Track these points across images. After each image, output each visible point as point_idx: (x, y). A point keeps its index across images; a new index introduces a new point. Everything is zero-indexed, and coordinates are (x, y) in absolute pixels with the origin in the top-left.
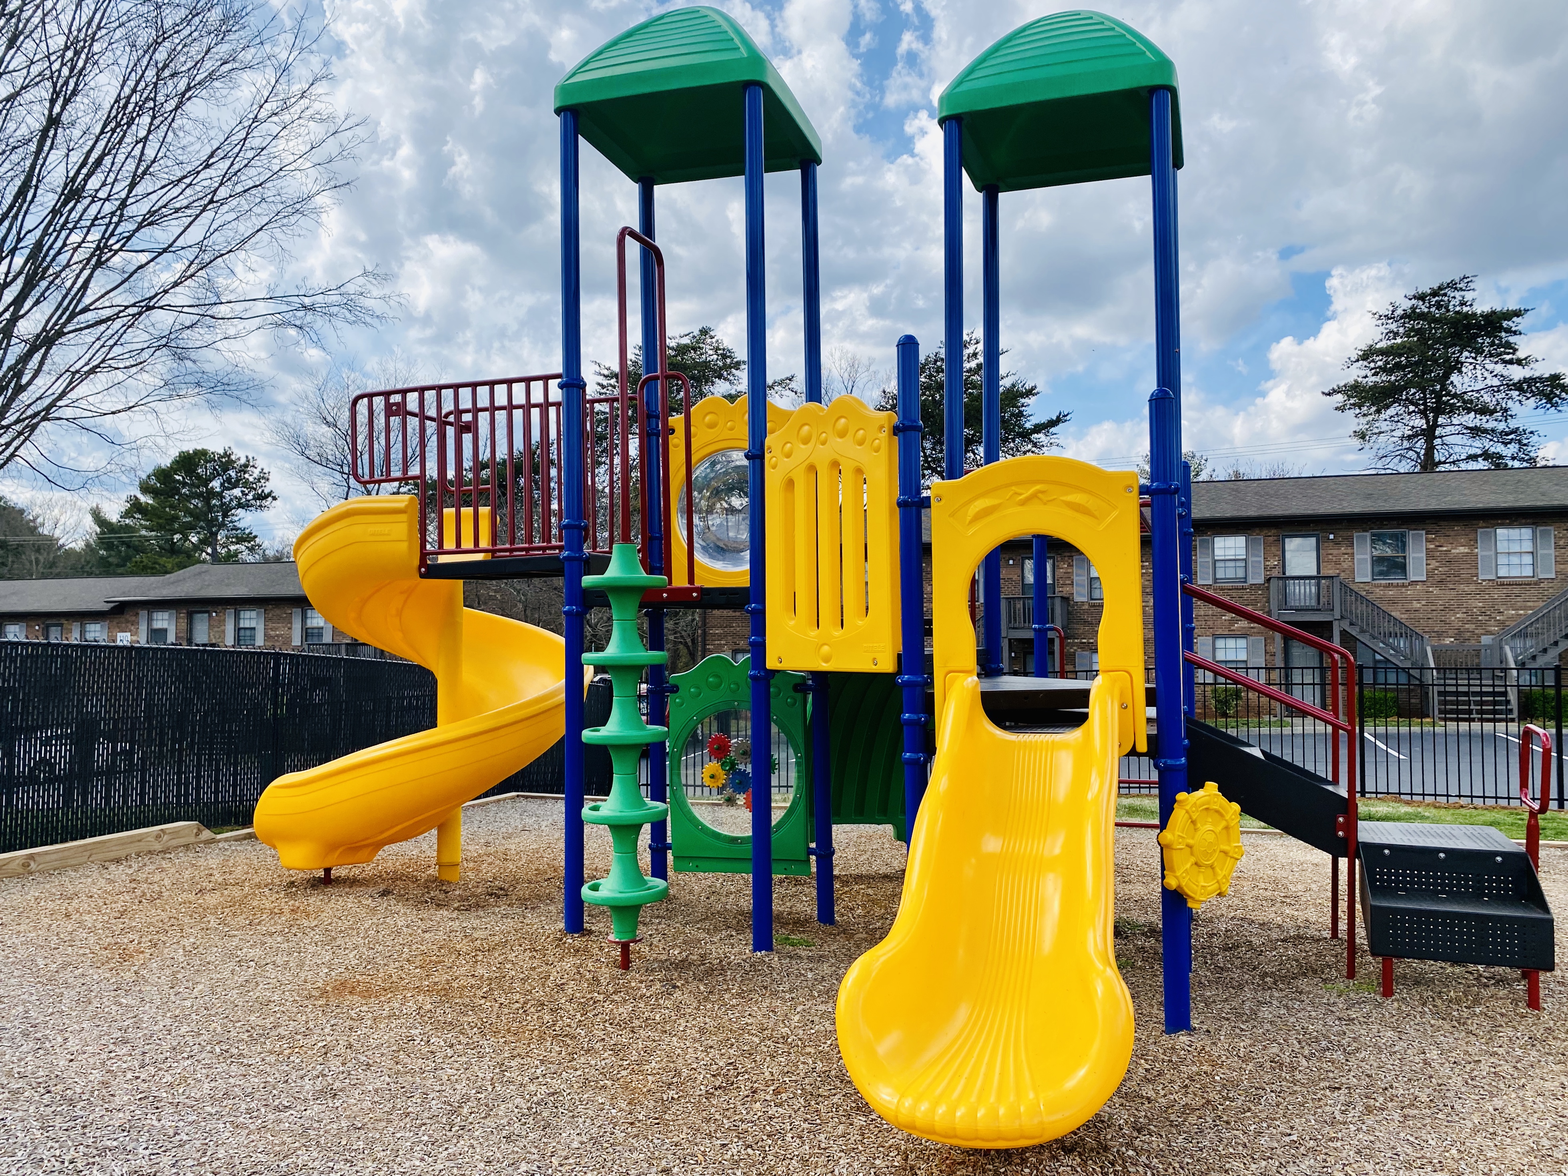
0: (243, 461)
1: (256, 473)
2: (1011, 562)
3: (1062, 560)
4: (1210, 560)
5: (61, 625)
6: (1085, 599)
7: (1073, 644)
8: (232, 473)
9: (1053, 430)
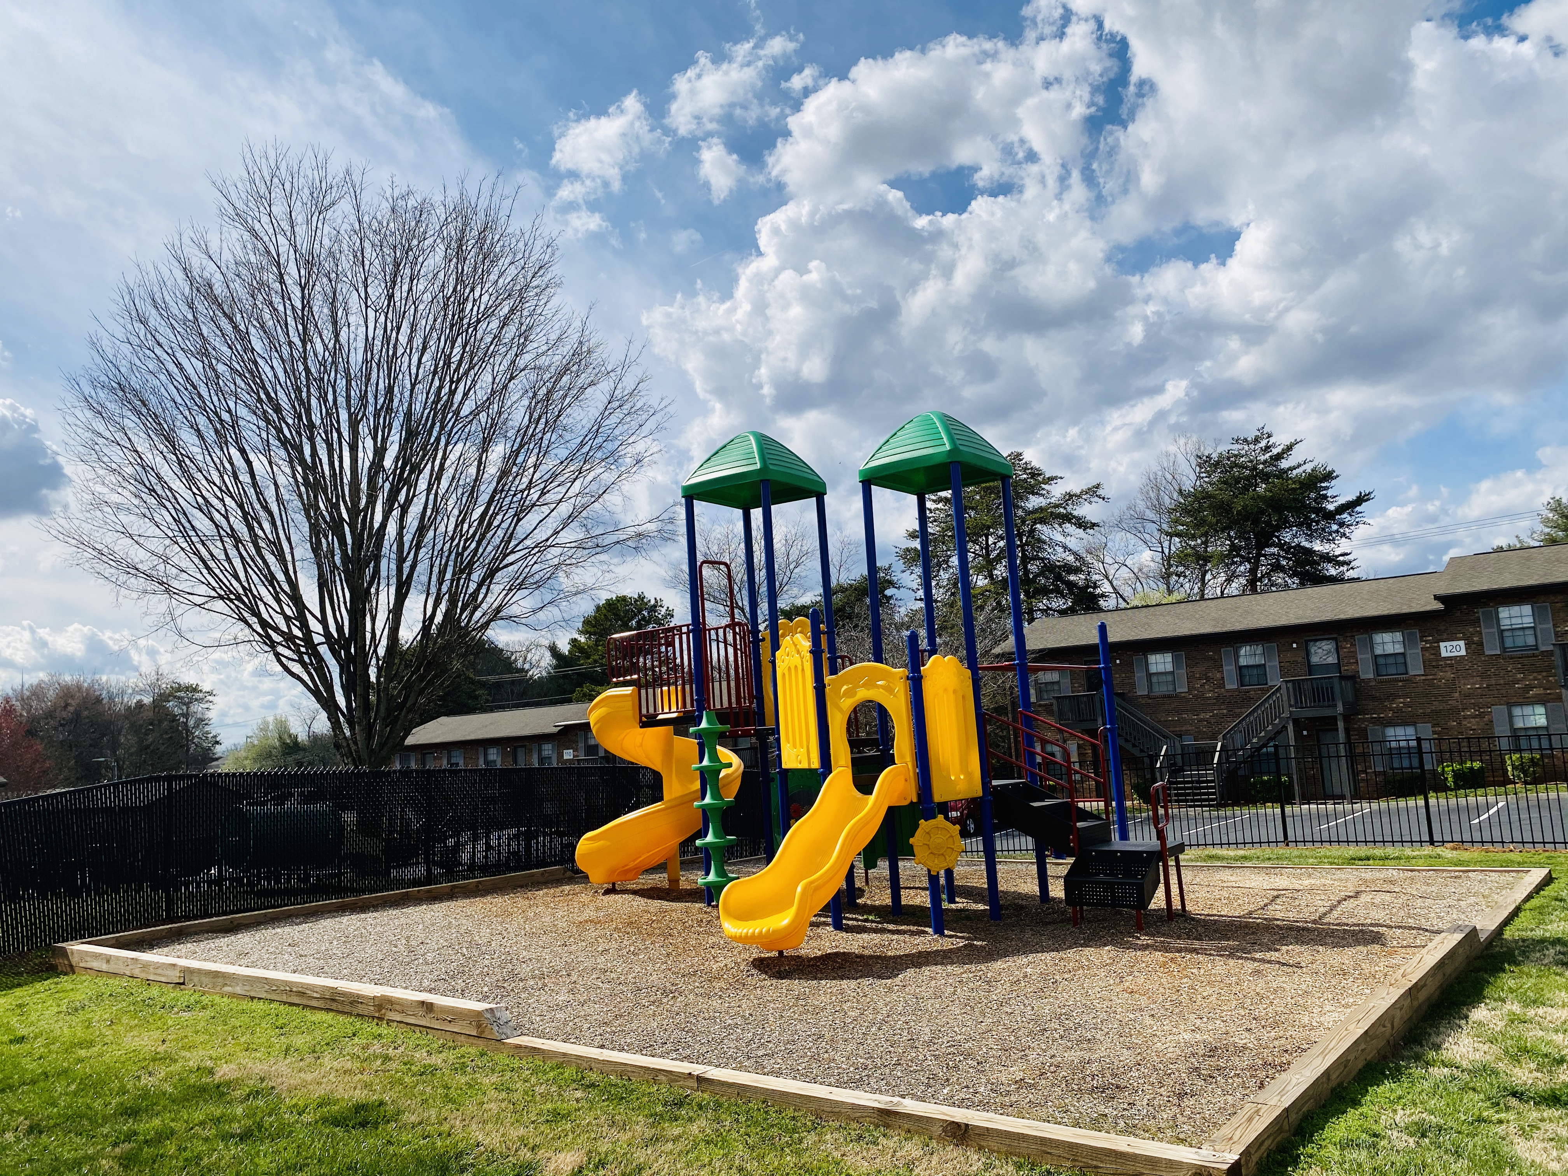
0: (653, 602)
1: (663, 611)
2: (1295, 646)
3: (1345, 640)
4: (1495, 630)
5: (524, 746)
6: (1371, 676)
7: (1364, 720)
8: (645, 613)
9: (1358, 509)
